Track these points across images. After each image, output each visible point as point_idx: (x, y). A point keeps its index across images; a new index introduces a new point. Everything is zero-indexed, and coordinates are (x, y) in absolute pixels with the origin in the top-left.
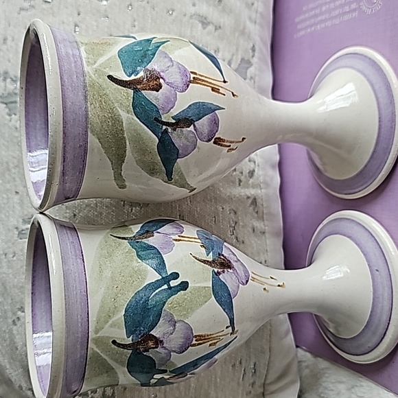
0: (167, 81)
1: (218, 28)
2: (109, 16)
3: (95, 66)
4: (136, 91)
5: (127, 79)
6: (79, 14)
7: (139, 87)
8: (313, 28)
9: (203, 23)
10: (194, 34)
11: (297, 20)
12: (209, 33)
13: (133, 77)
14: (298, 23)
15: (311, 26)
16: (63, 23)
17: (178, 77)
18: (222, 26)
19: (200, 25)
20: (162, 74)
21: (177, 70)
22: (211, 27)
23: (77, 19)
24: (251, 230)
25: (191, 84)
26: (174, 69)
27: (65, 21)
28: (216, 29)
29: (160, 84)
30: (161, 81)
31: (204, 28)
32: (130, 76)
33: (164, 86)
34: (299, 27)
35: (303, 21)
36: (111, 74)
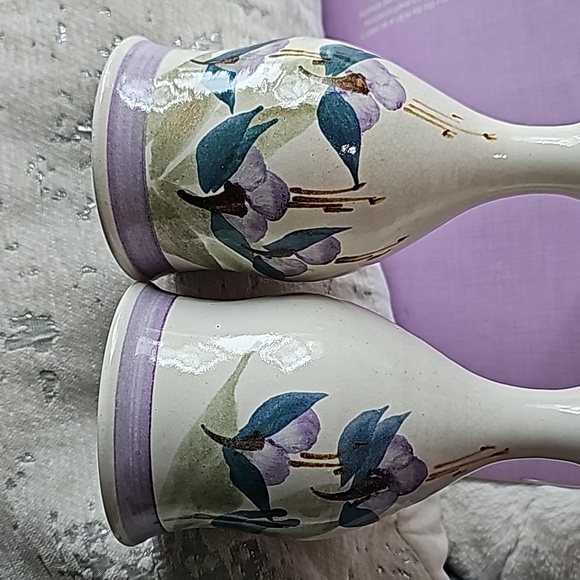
0: (255, 204)
1: (265, 13)
2: (111, 8)
3: (161, 178)
4: (214, 212)
5: (204, 195)
6: (62, 8)
7: (218, 207)
8: (392, 22)
9: (244, 7)
10: (235, 22)
11: (362, 15)
12: (255, 20)
13: (211, 194)
14: (365, 19)
15: (388, 19)
16: (38, 21)
17: (270, 198)
18: (269, 10)
19: (241, 11)
20: (248, 193)
21: (270, 188)
22: (255, 13)
23: (61, 15)
24: (351, 290)
25: (289, 209)
26: (266, 187)
27: (41, 19)
28: (263, 15)
29: (245, 207)
30: (246, 203)
31: (248, 14)
32: (207, 192)
33: (250, 210)
34: (366, 23)
35: (372, 14)
36: (183, 187)
